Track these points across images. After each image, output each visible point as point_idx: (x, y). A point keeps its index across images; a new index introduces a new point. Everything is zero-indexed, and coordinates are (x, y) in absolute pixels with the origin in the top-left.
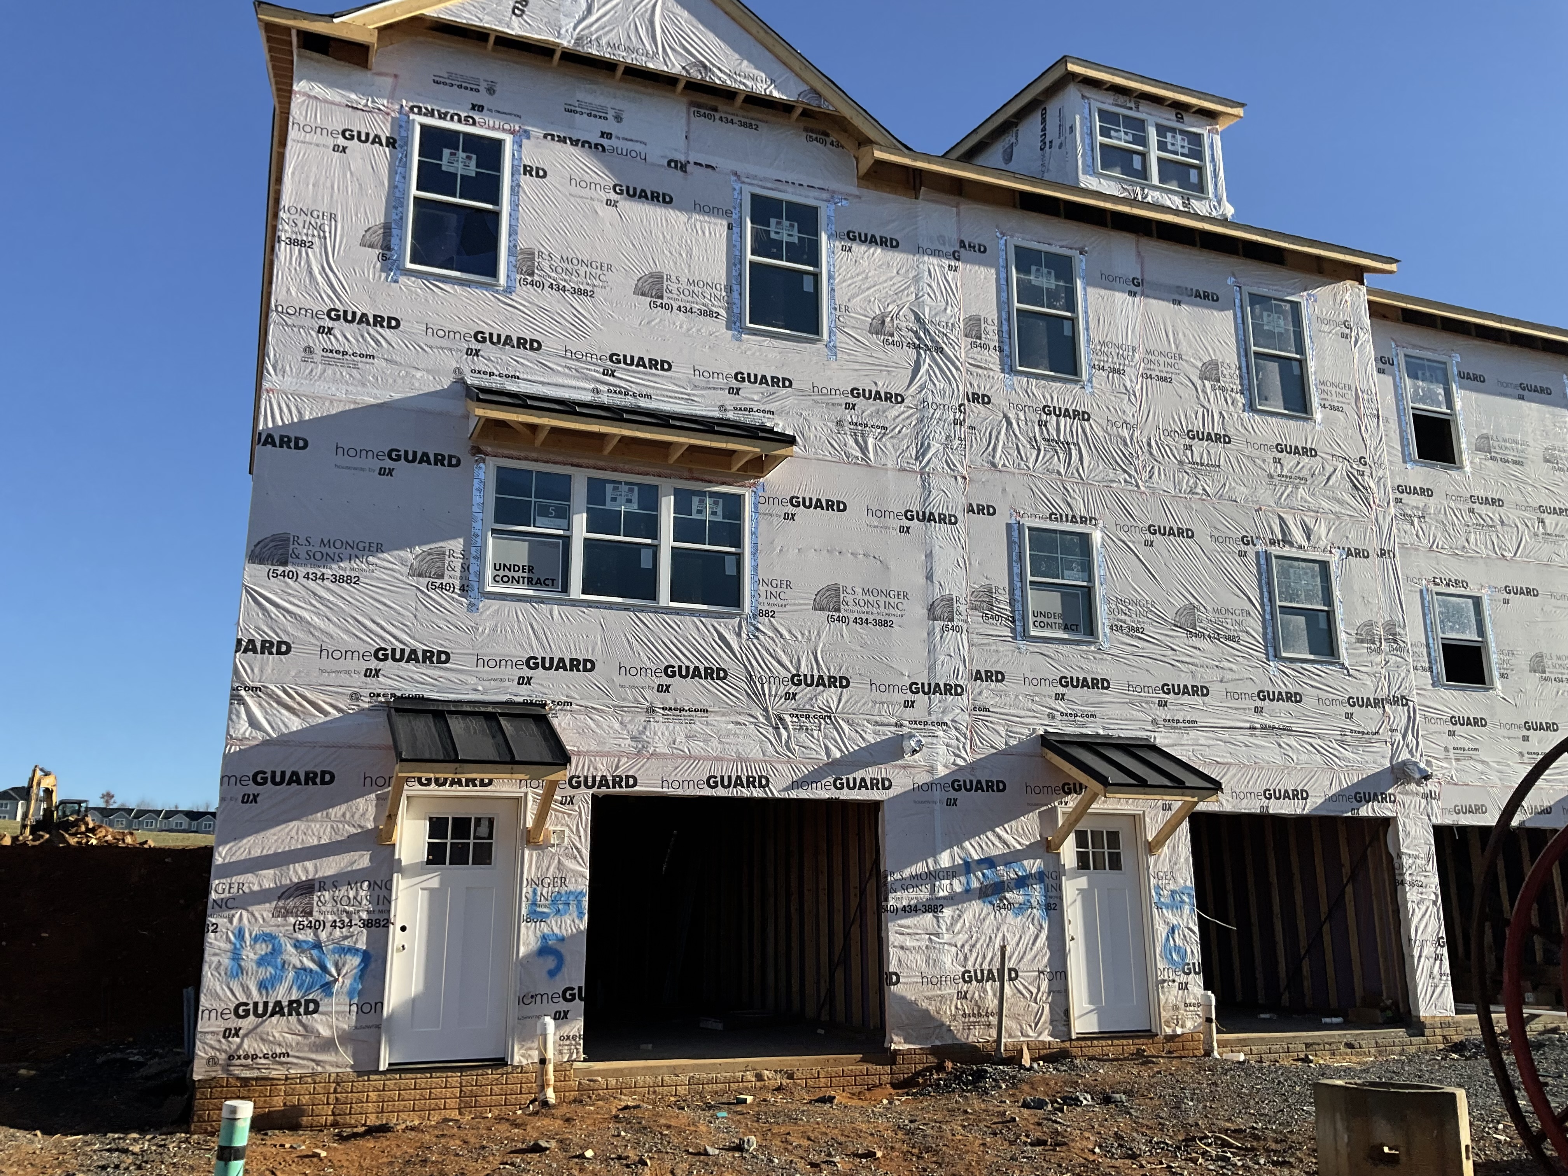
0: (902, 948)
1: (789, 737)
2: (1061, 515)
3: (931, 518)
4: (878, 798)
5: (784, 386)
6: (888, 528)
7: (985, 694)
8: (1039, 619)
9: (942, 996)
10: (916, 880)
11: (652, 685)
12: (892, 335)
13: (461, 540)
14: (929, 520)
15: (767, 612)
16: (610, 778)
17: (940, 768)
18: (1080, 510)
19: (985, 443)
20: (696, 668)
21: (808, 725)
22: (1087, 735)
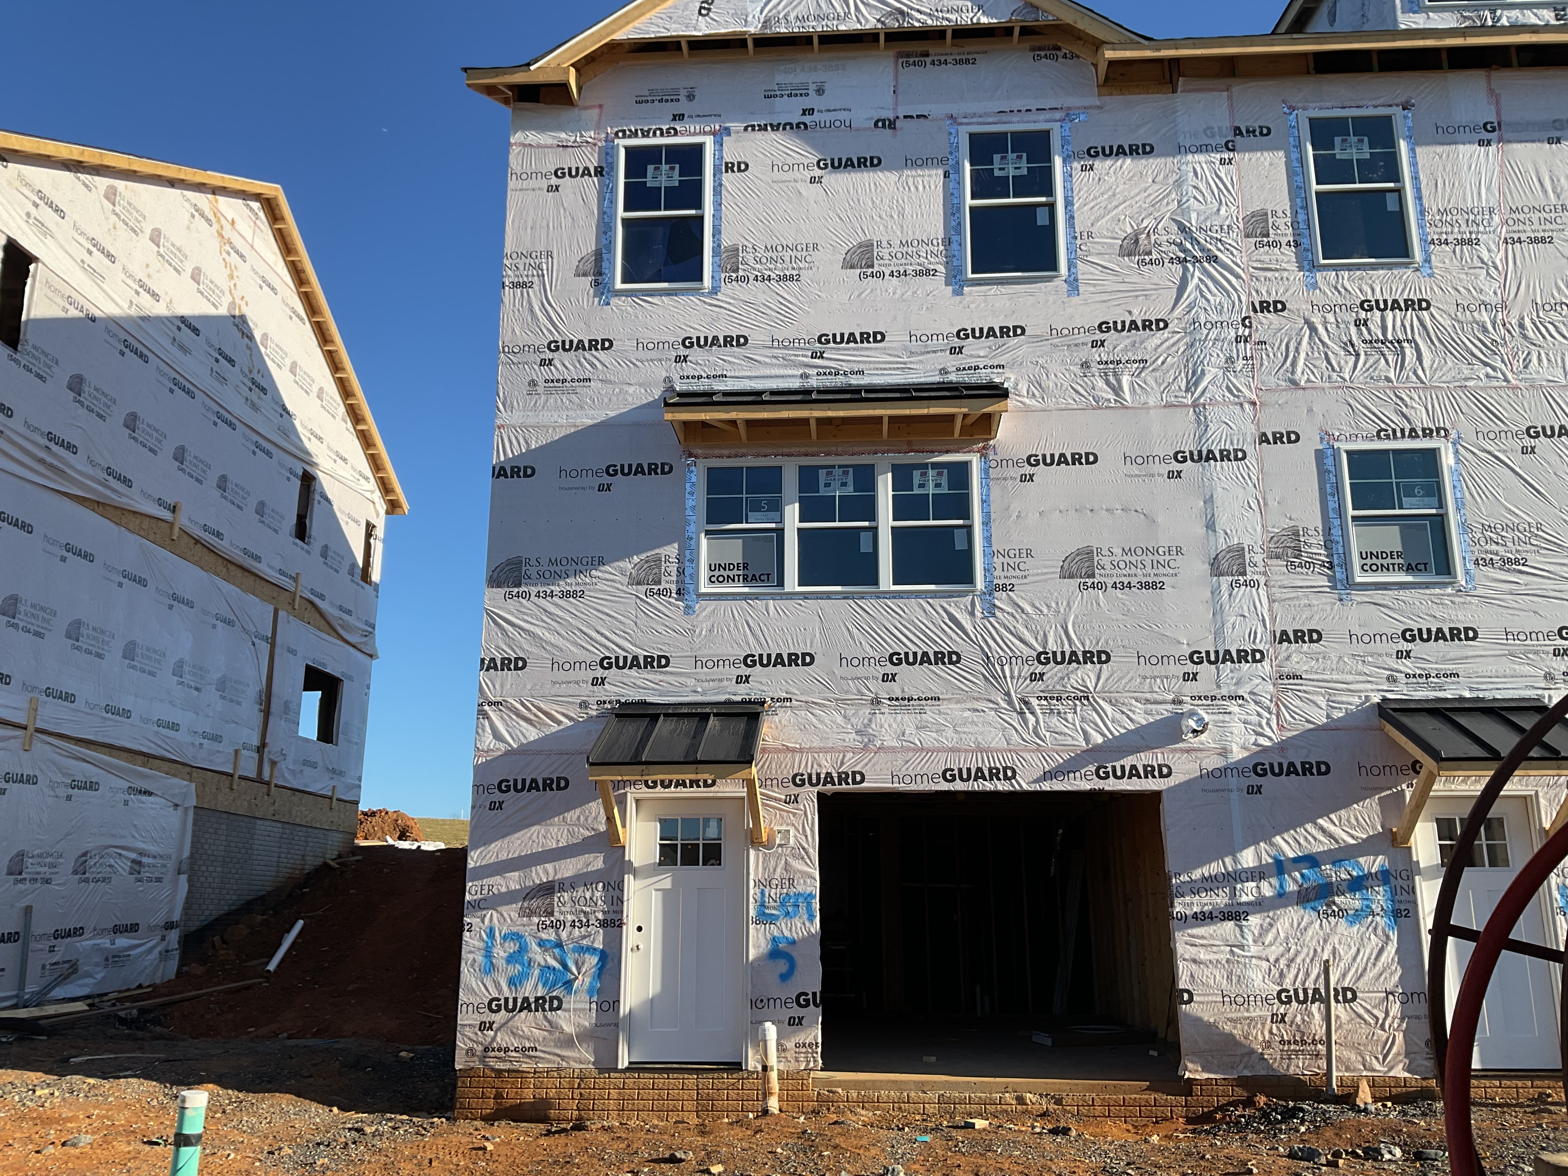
0: (1194, 961)
1: (1037, 722)
2: (1394, 431)
3: (1210, 456)
4: (1156, 788)
5: (1015, 335)
6: (1153, 475)
7: (1295, 658)
8: (1369, 561)
9: (1252, 1019)
10: (1210, 883)
11: (876, 674)
12: (1150, 253)
13: (676, 545)
14: (1208, 459)
15: (1005, 586)
16: (835, 775)
17: (1235, 748)
18: (1422, 420)
19: (1281, 359)
20: (925, 654)
21: (1060, 707)
22: (1446, 700)
